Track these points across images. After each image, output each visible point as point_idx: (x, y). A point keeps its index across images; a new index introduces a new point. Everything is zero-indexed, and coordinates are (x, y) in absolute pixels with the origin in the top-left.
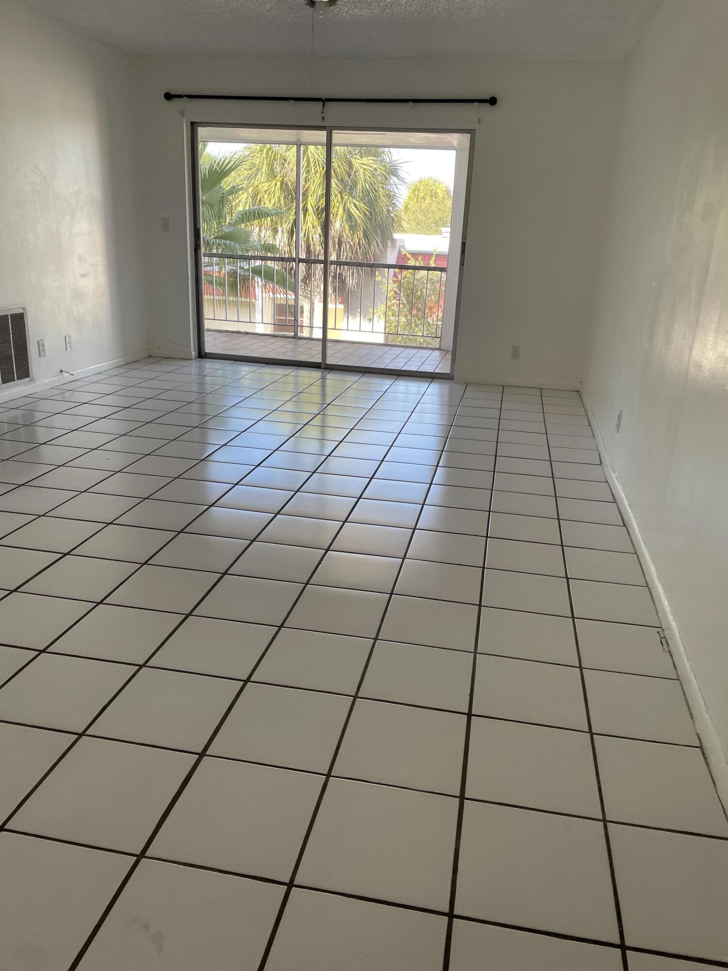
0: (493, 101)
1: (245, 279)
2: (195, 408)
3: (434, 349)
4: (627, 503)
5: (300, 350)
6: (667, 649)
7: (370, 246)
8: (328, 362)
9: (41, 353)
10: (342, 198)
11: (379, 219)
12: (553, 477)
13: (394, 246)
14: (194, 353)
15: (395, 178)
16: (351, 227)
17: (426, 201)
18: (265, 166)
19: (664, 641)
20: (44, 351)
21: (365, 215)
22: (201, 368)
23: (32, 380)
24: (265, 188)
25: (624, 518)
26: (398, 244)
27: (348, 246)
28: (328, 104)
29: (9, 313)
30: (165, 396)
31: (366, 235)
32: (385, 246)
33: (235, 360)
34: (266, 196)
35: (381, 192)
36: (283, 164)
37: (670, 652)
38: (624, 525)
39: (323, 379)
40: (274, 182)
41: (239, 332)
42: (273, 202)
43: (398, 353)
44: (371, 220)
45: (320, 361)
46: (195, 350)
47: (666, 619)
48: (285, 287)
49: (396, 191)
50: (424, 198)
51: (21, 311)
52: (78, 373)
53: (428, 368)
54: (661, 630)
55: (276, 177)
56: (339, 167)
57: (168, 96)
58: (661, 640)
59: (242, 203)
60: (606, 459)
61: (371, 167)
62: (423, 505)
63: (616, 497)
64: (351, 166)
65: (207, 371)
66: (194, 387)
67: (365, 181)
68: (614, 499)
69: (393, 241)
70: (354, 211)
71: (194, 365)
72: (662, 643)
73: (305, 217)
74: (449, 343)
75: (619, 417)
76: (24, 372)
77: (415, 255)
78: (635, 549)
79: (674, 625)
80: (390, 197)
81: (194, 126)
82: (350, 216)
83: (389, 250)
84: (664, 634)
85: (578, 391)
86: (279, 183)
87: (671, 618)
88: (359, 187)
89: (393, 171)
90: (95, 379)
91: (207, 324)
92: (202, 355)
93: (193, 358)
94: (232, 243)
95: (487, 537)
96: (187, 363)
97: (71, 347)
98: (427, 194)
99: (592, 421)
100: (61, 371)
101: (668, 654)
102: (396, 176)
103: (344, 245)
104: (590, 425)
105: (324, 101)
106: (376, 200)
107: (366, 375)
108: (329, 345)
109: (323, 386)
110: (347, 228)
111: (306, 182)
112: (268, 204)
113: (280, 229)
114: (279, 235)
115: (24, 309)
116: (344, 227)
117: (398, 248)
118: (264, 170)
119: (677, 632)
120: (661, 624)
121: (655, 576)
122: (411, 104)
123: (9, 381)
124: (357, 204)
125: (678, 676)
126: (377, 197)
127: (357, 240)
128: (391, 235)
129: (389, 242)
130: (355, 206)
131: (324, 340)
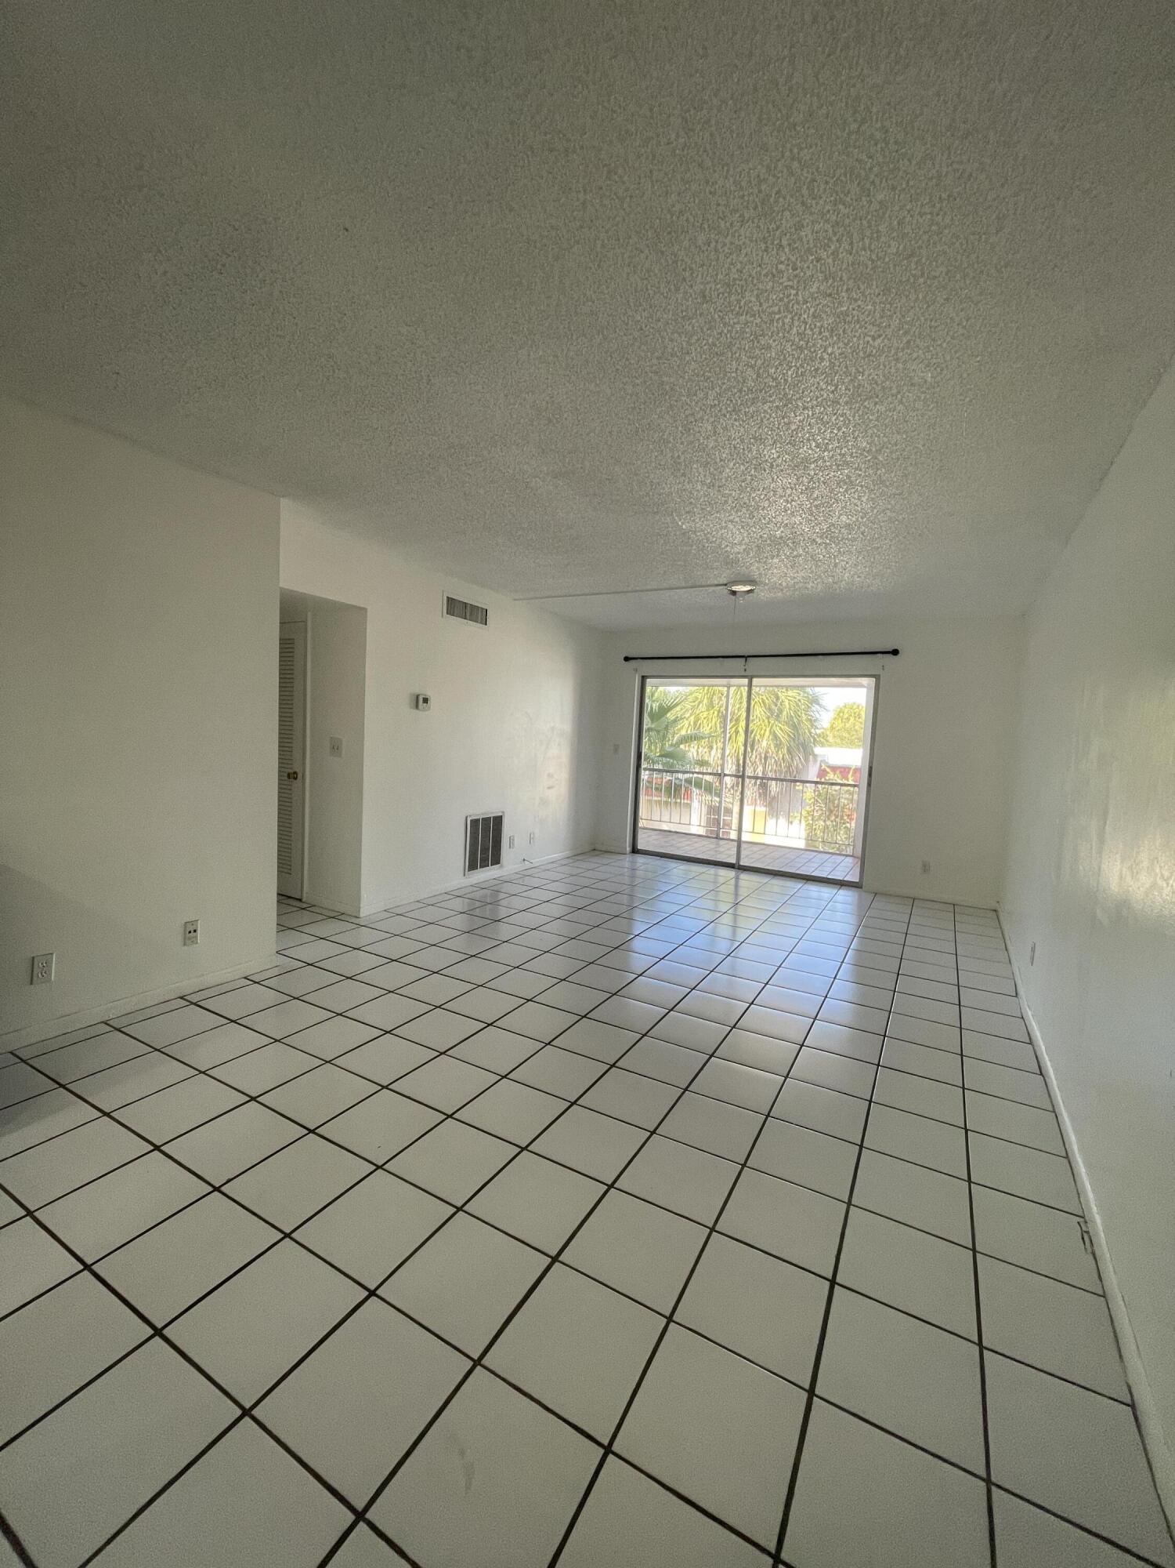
0: (895, 652)
1: (678, 788)
2: (625, 899)
3: (847, 856)
4: (1043, 1048)
5: (721, 849)
6: (1089, 1250)
7: (792, 760)
8: (741, 863)
9: (511, 845)
10: (769, 722)
11: (801, 738)
12: (960, 1005)
13: (815, 761)
14: (628, 849)
15: (817, 706)
16: (776, 746)
17: (851, 721)
18: (705, 700)
19: (1086, 1237)
20: (513, 844)
21: (789, 736)
22: (633, 862)
23: (502, 866)
24: (705, 716)
25: (1041, 1065)
26: (819, 759)
27: (773, 760)
28: (749, 659)
29: (492, 815)
30: (599, 885)
31: (789, 751)
32: (807, 760)
33: (661, 857)
34: (705, 721)
35: (804, 717)
36: (721, 697)
37: (1094, 1254)
38: (1041, 1074)
39: (737, 878)
40: (712, 711)
41: (670, 831)
42: (710, 725)
43: (811, 857)
44: (794, 740)
45: (734, 862)
46: (629, 847)
47: (1090, 1208)
48: (711, 793)
49: (818, 716)
50: (848, 719)
51: (500, 814)
52: (537, 861)
53: (838, 875)
54: (1083, 1218)
55: (713, 707)
56: (767, 699)
57: (627, 659)
58: (1082, 1235)
59: (684, 728)
60: (1022, 991)
61: (795, 698)
62: (815, 1019)
63: (1033, 1038)
64: (778, 698)
65: (638, 865)
66: (626, 880)
67: (790, 709)
68: (1030, 1039)
69: (815, 756)
70: (779, 733)
71: (627, 860)
72: (1083, 1238)
73: (736, 737)
74: (859, 852)
75: (1033, 950)
76: (496, 861)
77: (834, 769)
78: (1053, 1106)
79: (1098, 1219)
80: (812, 722)
81: (644, 678)
82: (775, 737)
83: (811, 763)
84: (1087, 1227)
85: (995, 911)
86: (716, 713)
87: (1095, 1209)
88: (785, 713)
89: (815, 701)
90: (550, 866)
91: (641, 824)
92: (635, 850)
93: (628, 852)
94: (671, 761)
95: (878, 1065)
96: (622, 857)
97: (534, 842)
98: (851, 715)
99: (1010, 947)
100: (524, 860)
101: (1091, 1257)
102: (818, 704)
103: (769, 759)
104: (1006, 950)
105: (746, 657)
106: (799, 724)
107: (776, 877)
108: (743, 846)
109: (737, 886)
110: (772, 746)
111: (738, 711)
112: (706, 730)
113: (715, 747)
114: (713, 752)
115: (503, 812)
116: (770, 745)
117: (819, 762)
118: (704, 702)
119: (1101, 1229)
120: (1083, 1212)
121: (1075, 1148)
122: (821, 657)
123: (486, 866)
124: (782, 727)
125: (1104, 1292)
126: (800, 722)
127: (781, 756)
128: (813, 751)
129: (811, 757)
130: (781, 729)
131: (739, 842)
